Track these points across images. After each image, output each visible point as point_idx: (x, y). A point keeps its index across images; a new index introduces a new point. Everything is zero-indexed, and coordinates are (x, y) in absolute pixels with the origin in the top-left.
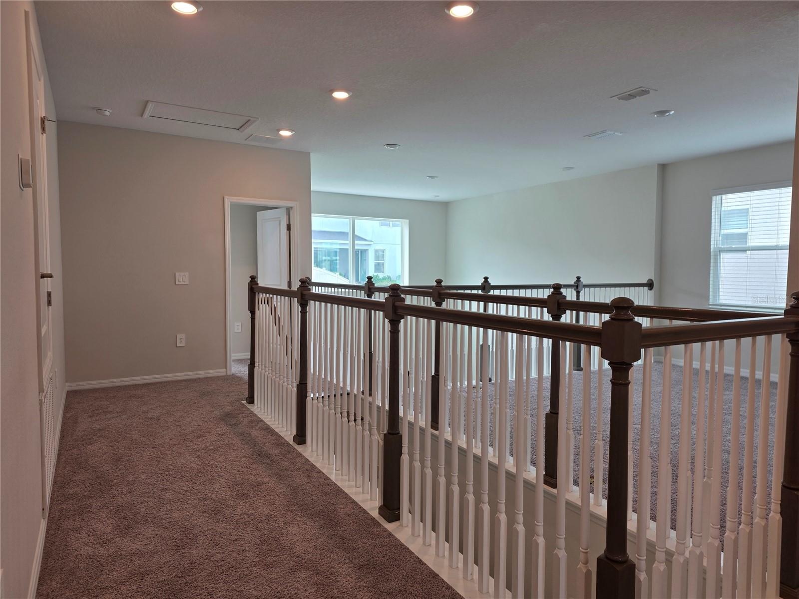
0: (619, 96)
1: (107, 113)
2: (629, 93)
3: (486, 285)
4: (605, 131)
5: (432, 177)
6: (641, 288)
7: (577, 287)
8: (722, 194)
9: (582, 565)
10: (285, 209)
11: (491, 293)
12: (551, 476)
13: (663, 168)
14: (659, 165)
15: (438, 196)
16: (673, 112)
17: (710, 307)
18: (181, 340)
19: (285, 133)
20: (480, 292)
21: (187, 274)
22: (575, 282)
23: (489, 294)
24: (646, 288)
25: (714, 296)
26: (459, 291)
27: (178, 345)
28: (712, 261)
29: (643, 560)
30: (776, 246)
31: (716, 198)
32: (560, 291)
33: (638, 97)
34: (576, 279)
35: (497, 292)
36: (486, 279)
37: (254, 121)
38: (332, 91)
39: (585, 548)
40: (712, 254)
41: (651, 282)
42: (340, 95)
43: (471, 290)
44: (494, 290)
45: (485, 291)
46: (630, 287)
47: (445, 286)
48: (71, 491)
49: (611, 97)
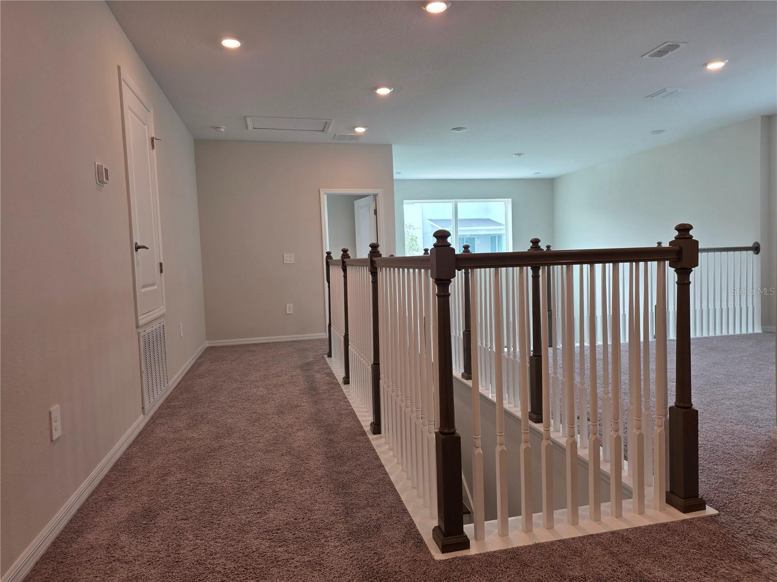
0: (651, 53)
1: (223, 130)
2: (658, 49)
4: (664, 90)
5: (519, 155)
6: (746, 252)
10: (372, 196)
12: (537, 413)
14: (763, 117)
15: (539, 173)
18: (290, 308)
19: (360, 130)
21: (292, 255)
24: (751, 253)
27: (287, 313)
32: (538, 245)
33: (670, 52)
37: (331, 123)
38: (376, 88)
41: (757, 245)
42: (383, 91)
46: (734, 251)
48: (173, 404)
49: (642, 56)
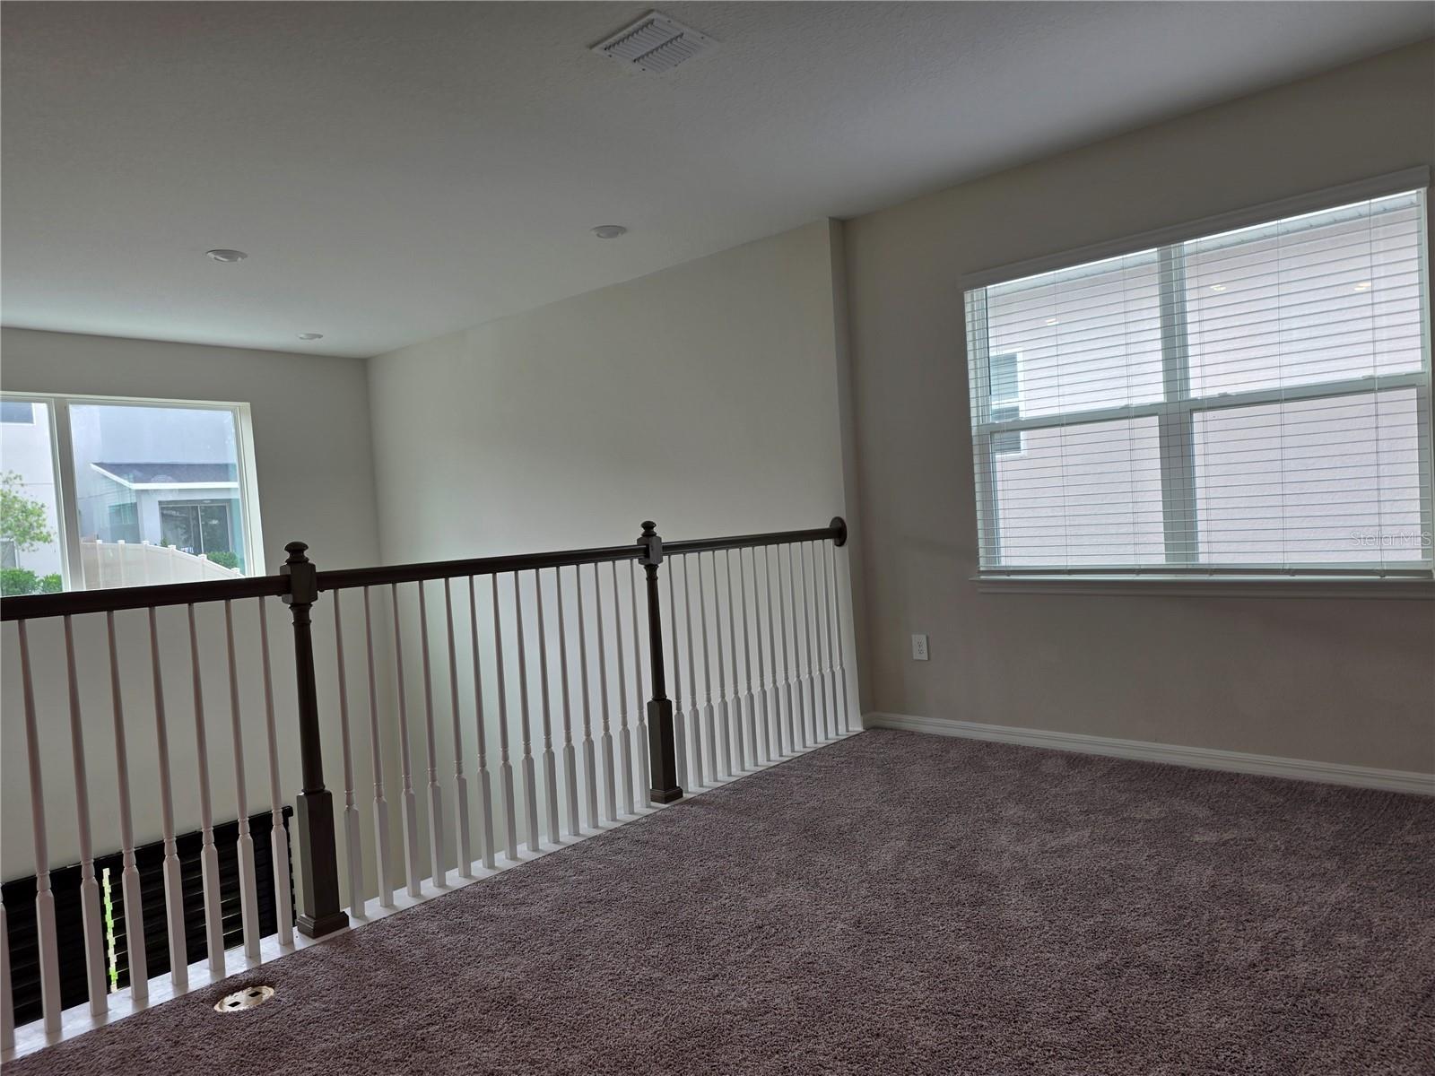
6: (817, 542)
7: (647, 555)
8: (985, 285)
13: (844, 228)
14: (832, 220)
17: (982, 577)
22: (638, 540)
24: (830, 542)
25: (987, 551)
28: (976, 460)
30: (1126, 407)
31: (972, 296)
34: (643, 530)
40: (975, 441)
41: (840, 525)
46: (790, 541)
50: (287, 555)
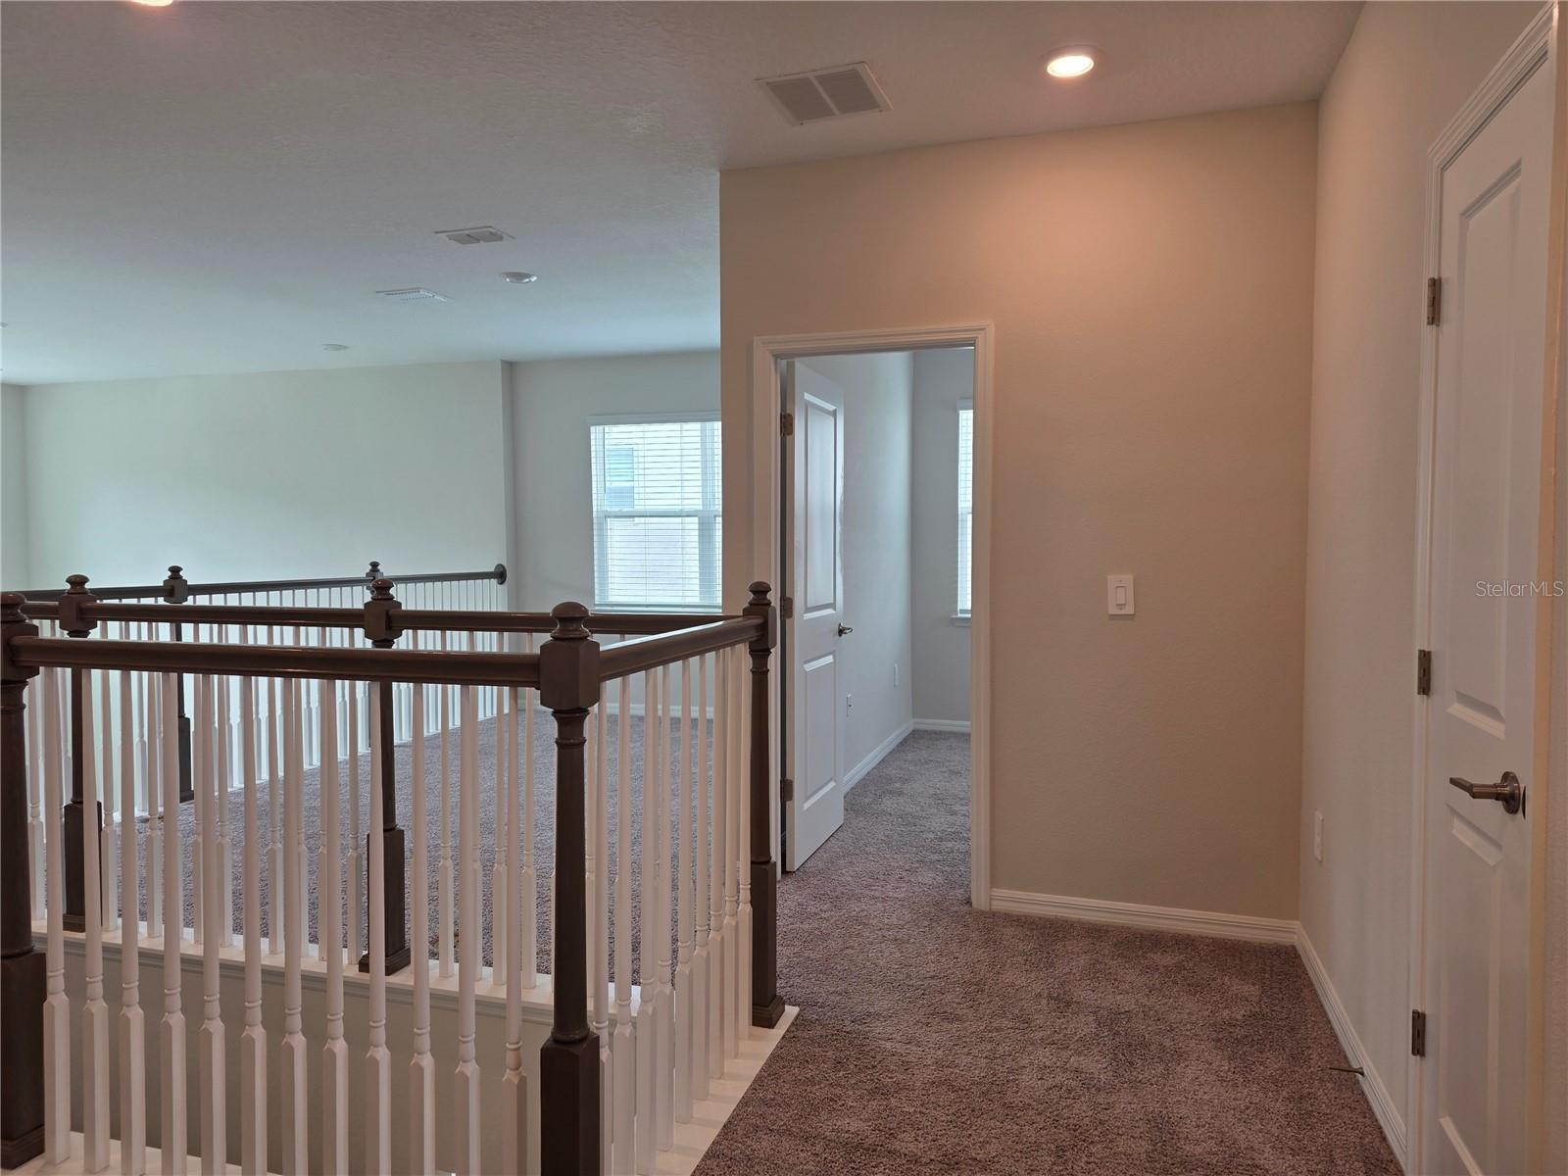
0: (451, 233)
2: (467, 232)
3: (175, 584)
4: (417, 290)
6: (486, 581)
8: (604, 425)
9: (512, 1072)
11: (190, 601)
13: (512, 368)
14: (504, 360)
16: (535, 278)
17: (597, 608)
20: (161, 601)
22: (367, 574)
23: (184, 604)
24: (494, 581)
25: (601, 591)
26: (125, 601)
28: (595, 533)
29: (604, 1028)
30: (681, 511)
31: (596, 430)
33: (482, 242)
34: (370, 568)
35: (202, 600)
36: (175, 571)
39: (515, 1041)
40: (595, 521)
43: (139, 598)
44: (194, 595)
45: (173, 600)
46: (467, 580)
47: (93, 591)
49: (437, 233)
50: (170, 574)
